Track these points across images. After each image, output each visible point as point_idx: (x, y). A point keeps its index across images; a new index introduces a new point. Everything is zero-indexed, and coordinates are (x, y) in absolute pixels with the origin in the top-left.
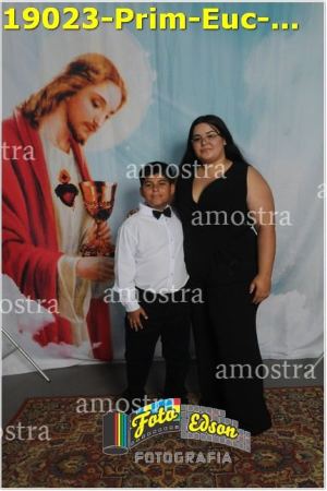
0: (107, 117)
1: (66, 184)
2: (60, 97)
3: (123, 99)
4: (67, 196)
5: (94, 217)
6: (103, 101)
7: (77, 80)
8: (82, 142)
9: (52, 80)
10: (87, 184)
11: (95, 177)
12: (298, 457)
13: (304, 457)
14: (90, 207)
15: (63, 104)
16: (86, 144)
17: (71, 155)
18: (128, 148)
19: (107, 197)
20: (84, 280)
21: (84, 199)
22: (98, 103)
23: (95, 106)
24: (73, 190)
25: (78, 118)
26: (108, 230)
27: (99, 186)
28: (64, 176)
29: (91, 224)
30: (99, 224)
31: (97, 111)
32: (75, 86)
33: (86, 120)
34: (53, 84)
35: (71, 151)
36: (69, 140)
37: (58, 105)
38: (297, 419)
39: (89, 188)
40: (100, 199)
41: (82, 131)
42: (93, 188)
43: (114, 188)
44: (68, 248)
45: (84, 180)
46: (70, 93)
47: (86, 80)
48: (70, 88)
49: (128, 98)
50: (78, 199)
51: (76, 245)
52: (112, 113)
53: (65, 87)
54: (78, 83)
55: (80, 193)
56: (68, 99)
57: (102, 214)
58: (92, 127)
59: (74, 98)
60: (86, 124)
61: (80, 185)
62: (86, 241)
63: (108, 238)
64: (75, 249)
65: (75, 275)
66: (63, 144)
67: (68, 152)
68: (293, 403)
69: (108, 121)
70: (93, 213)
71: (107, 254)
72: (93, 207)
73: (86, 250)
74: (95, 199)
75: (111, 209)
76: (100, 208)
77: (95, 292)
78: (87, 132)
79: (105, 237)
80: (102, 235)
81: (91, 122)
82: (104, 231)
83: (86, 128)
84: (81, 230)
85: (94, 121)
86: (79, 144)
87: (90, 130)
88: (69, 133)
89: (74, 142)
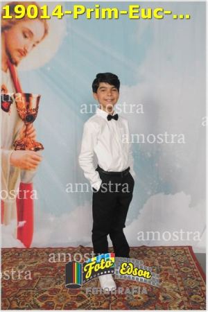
0: (34, 45)
1: (4, 95)
3: (46, 32)
4: (5, 104)
5: (23, 120)
6: (31, 33)
8: (16, 64)
10: (19, 95)
11: (25, 90)
12: (161, 298)
13: (165, 298)
14: (21, 113)
15: (2, 36)
16: (19, 65)
17: (8, 74)
18: (49, 69)
19: (33, 106)
20: (16, 168)
21: (17, 106)
22: (27, 35)
23: (25, 37)
25: (13, 46)
27: (28, 96)
28: (3, 89)
29: (21, 125)
30: (27, 125)
31: (27, 41)
32: (11, 22)
33: (19, 47)
35: (8, 70)
36: (7, 63)
38: (166, 270)
40: (28, 107)
41: (16, 56)
42: (23, 98)
43: (38, 98)
44: (5, 143)
45: (17, 92)
46: (7, 28)
48: (8, 24)
49: (49, 31)
50: (13, 107)
51: (11, 141)
52: (38, 42)
53: (3, 22)
55: (14, 103)
56: (6, 32)
57: (29, 118)
58: (23, 53)
59: (10, 31)
60: (19, 51)
61: (14, 96)
62: (18, 138)
64: (10, 144)
65: (9, 164)
66: (3, 65)
67: (6, 71)
68: (165, 258)
69: (35, 48)
70: (23, 117)
71: (33, 149)
72: (23, 113)
73: (17, 145)
74: (24, 107)
75: (36, 114)
76: (28, 113)
77: (23, 177)
78: (19, 57)
79: (31, 135)
80: (29, 134)
81: (23, 48)
82: (30, 131)
83: (19, 54)
84: (14, 130)
85: (24, 49)
86: (14, 66)
87: (22, 55)
88: (7, 57)
89: (10, 64)
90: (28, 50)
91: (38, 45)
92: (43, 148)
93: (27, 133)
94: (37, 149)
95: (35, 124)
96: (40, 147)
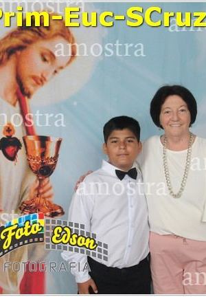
0: (56, 72)
1: (9, 137)
2: (11, 51)
3: (73, 55)
4: (10, 149)
5: (36, 172)
6: (52, 55)
7: (29, 35)
8: (29, 95)
9: (5, 35)
10: (30, 138)
14: (33, 162)
15: (13, 58)
16: (33, 97)
17: (18, 107)
18: (75, 103)
19: (51, 153)
21: (27, 153)
22: (47, 58)
23: (45, 60)
24: (16, 144)
25: (27, 71)
26: (50, 188)
27: (44, 140)
28: (9, 129)
29: (33, 180)
30: (40, 180)
32: (26, 41)
33: (34, 74)
34: (5, 38)
35: (17, 104)
36: (17, 94)
37: (8, 58)
39: (33, 142)
40: (43, 155)
41: (29, 84)
42: (37, 143)
43: (59, 143)
44: (7, 204)
45: (28, 133)
46: (20, 48)
47: (37, 35)
48: (22, 44)
50: (21, 154)
51: (16, 202)
52: (61, 68)
53: (16, 41)
54: (29, 38)
55: (23, 147)
56: (19, 53)
57: (45, 170)
58: (40, 81)
60: (34, 78)
61: (24, 139)
62: (27, 198)
63: (50, 196)
66: (11, 97)
67: (14, 105)
70: (35, 169)
71: (48, 214)
72: (36, 162)
73: (25, 208)
74: (38, 154)
75: (54, 165)
76: (42, 163)
77: (31, 255)
78: (34, 85)
79: (46, 194)
80: (44, 193)
81: (39, 75)
82: (45, 188)
83: (35, 82)
84: (22, 186)
85: (42, 76)
86: (26, 98)
87: (38, 84)
88: (17, 86)
89: (21, 95)
90: (47, 78)
91: (61, 72)
92: (63, 213)
93: (41, 191)
94: (54, 215)
95: (53, 179)
96: (59, 211)
